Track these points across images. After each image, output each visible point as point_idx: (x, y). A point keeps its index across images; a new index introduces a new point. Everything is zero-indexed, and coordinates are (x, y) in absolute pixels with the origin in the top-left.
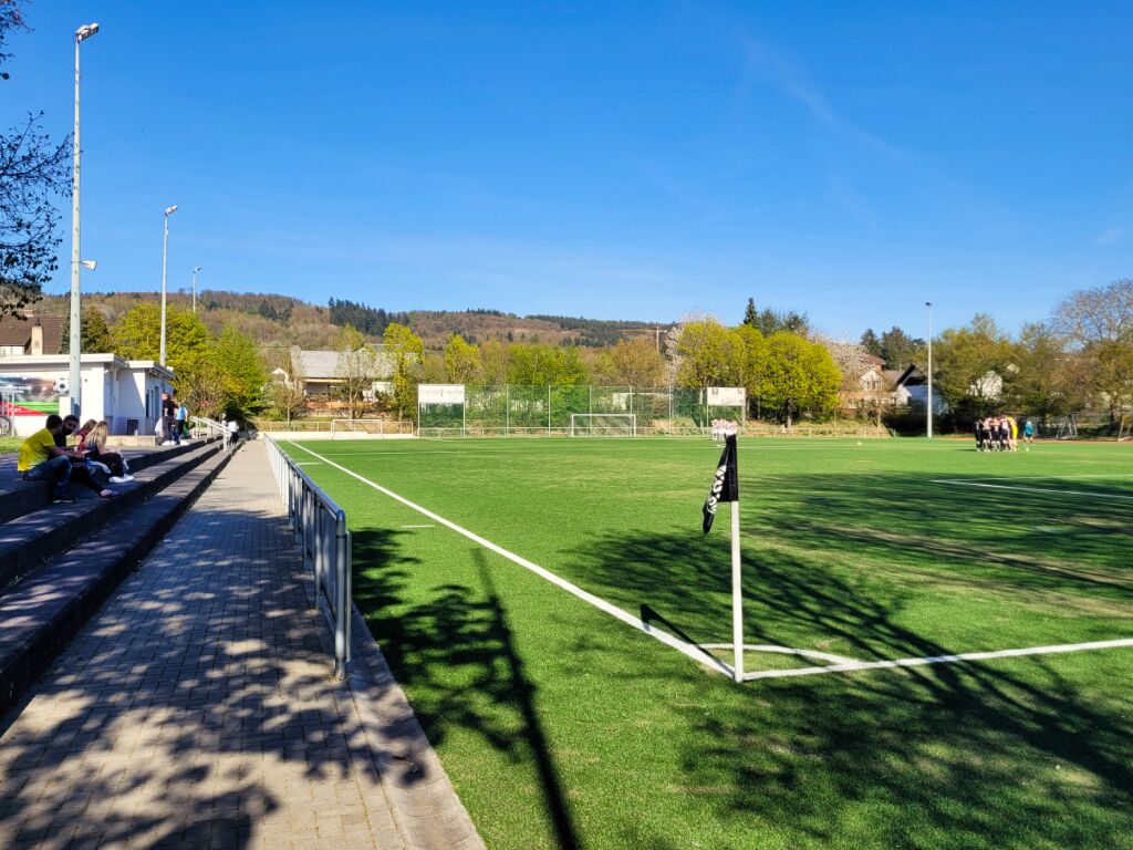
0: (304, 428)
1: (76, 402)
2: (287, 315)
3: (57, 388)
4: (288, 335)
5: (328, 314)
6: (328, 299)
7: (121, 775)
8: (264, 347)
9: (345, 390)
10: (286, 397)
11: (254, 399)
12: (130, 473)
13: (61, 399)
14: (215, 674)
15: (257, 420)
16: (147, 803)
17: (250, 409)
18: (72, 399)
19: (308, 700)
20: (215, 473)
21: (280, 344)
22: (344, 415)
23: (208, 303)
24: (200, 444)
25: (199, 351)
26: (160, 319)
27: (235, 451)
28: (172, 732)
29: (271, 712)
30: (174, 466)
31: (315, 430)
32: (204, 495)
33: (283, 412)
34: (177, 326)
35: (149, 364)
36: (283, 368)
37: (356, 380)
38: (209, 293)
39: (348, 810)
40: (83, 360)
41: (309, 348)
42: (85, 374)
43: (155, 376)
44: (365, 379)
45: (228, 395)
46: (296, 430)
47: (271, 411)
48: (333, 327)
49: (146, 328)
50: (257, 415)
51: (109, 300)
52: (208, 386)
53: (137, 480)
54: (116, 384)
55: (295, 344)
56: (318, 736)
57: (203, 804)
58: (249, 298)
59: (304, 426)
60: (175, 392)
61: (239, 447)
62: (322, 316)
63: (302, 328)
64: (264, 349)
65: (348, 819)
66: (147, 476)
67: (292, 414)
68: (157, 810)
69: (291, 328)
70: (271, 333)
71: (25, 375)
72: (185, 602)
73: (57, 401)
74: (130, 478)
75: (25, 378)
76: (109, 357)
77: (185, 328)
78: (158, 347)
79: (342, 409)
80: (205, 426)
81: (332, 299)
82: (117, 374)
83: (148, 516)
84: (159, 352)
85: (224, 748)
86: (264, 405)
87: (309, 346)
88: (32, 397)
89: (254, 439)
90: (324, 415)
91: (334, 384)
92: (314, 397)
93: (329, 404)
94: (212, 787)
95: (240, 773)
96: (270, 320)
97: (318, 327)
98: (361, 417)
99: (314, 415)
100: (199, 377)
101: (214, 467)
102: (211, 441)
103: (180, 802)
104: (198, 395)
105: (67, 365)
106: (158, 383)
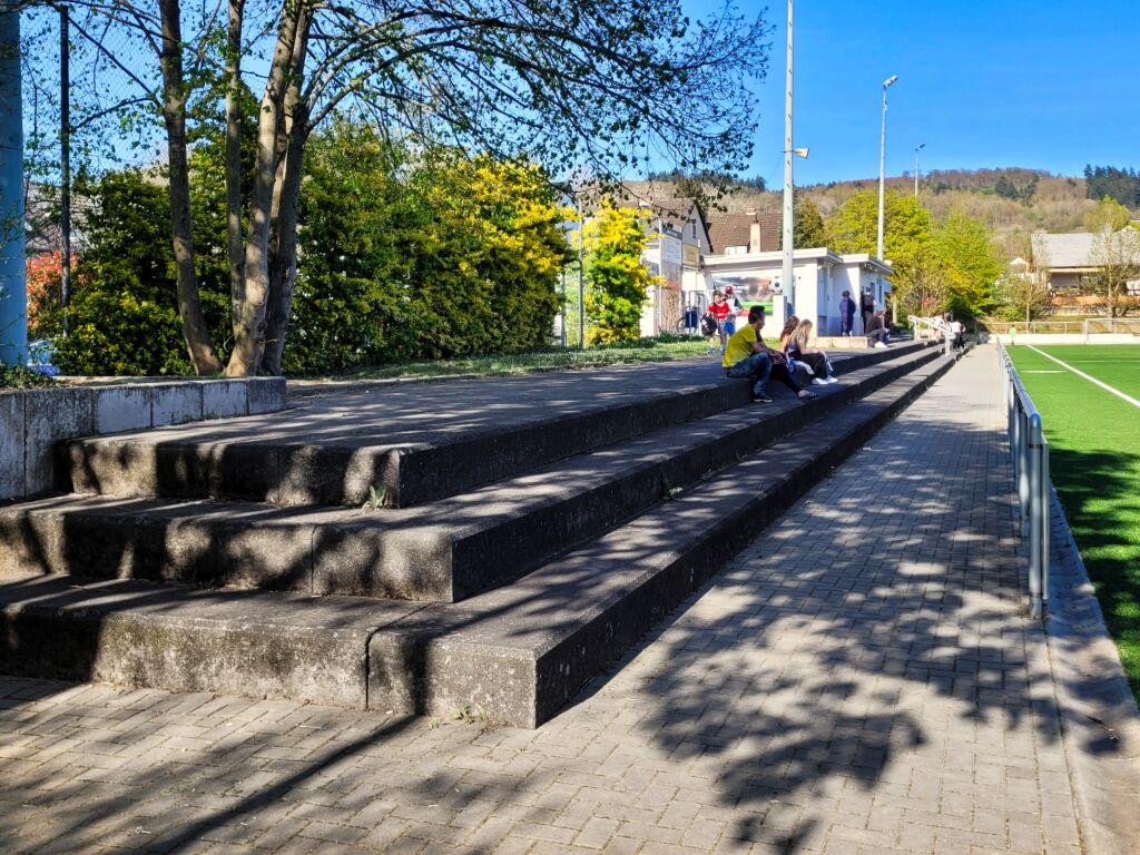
0: (1048, 329)
1: (789, 301)
2: (1031, 191)
3: (772, 287)
4: (1031, 217)
5: (1083, 186)
6: (1085, 167)
7: (770, 675)
8: (1000, 233)
9: (1103, 281)
10: (1025, 292)
11: (987, 296)
12: (834, 375)
13: (775, 298)
14: (883, 592)
15: (989, 321)
16: (789, 705)
17: (982, 308)
18: (785, 298)
19: (984, 635)
20: (931, 380)
21: (1020, 228)
22: (1101, 313)
23: (936, 186)
24: (920, 347)
25: (921, 241)
26: (878, 206)
27: (959, 356)
28: (830, 643)
29: (938, 642)
30: (885, 370)
31: (1062, 332)
32: (915, 403)
33: (1022, 310)
34: (897, 214)
35: (863, 257)
36: (1021, 256)
37: (1117, 269)
38: (937, 173)
39: (1015, 762)
40: (795, 257)
41: (1059, 231)
42: (798, 271)
43: (871, 272)
44: (1130, 266)
45: (953, 290)
46: (1037, 331)
47: (1006, 310)
48: (1091, 203)
49: (863, 218)
50: (990, 314)
51: (831, 191)
52: (931, 281)
53: (842, 382)
54: (830, 281)
55: (1039, 227)
56: (989, 677)
57: (842, 720)
58: (984, 175)
59: (1047, 327)
60: (894, 289)
61: (965, 352)
62: (1075, 189)
63: (1049, 207)
64: (999, 236)
65: (1010, 771)
66: (852, 379)
67: (1032, 312)
68: (798, 716)
69: (1036, 207)
70: (1010, 215)
71: (743, 274)
72: (867, 514)
73: (771, 301)
74: (833, 380)
75: (743, 278)
76: (822, 252)
77: (905, 216)
78: (875, 239)
79: (1098, 305)
80: (926, 327)
81: (1089, 166)
82: (831, 268)
83: (847, 421)
84: (876, 244)
85: (879, 669)
86: (997, 303)
87: (1056, 228)
88: (749, 297)
89: (986, 342)
90: (1075, 314)
91: (1088, 274)
92: (1061, 291)
93: (1079, 299)
94: (857, 707)
95: (891, 699)
96: (1009, 200)
97: (1069, 204)
98: (1124, 315)
99: (1061, 313)
100: (920, 270)
101: (930, 373)
102: (932, 344)
103: (823, 713)
104: (920, 291)
105: (779, 263)
106: (874, 278)
